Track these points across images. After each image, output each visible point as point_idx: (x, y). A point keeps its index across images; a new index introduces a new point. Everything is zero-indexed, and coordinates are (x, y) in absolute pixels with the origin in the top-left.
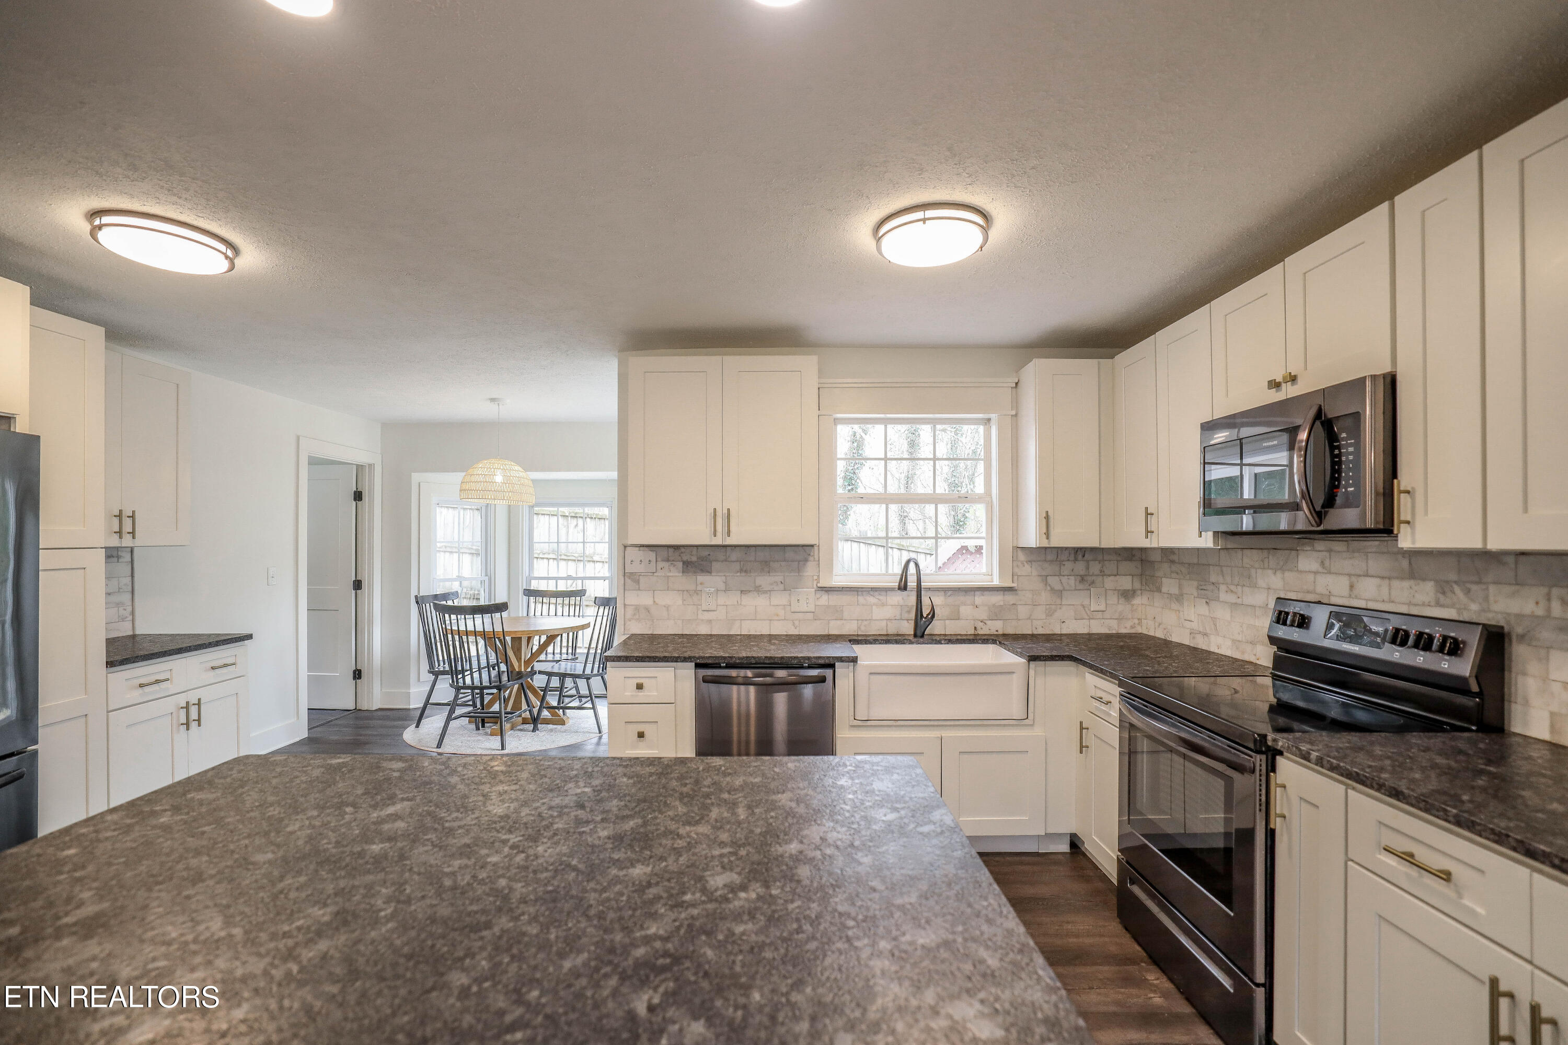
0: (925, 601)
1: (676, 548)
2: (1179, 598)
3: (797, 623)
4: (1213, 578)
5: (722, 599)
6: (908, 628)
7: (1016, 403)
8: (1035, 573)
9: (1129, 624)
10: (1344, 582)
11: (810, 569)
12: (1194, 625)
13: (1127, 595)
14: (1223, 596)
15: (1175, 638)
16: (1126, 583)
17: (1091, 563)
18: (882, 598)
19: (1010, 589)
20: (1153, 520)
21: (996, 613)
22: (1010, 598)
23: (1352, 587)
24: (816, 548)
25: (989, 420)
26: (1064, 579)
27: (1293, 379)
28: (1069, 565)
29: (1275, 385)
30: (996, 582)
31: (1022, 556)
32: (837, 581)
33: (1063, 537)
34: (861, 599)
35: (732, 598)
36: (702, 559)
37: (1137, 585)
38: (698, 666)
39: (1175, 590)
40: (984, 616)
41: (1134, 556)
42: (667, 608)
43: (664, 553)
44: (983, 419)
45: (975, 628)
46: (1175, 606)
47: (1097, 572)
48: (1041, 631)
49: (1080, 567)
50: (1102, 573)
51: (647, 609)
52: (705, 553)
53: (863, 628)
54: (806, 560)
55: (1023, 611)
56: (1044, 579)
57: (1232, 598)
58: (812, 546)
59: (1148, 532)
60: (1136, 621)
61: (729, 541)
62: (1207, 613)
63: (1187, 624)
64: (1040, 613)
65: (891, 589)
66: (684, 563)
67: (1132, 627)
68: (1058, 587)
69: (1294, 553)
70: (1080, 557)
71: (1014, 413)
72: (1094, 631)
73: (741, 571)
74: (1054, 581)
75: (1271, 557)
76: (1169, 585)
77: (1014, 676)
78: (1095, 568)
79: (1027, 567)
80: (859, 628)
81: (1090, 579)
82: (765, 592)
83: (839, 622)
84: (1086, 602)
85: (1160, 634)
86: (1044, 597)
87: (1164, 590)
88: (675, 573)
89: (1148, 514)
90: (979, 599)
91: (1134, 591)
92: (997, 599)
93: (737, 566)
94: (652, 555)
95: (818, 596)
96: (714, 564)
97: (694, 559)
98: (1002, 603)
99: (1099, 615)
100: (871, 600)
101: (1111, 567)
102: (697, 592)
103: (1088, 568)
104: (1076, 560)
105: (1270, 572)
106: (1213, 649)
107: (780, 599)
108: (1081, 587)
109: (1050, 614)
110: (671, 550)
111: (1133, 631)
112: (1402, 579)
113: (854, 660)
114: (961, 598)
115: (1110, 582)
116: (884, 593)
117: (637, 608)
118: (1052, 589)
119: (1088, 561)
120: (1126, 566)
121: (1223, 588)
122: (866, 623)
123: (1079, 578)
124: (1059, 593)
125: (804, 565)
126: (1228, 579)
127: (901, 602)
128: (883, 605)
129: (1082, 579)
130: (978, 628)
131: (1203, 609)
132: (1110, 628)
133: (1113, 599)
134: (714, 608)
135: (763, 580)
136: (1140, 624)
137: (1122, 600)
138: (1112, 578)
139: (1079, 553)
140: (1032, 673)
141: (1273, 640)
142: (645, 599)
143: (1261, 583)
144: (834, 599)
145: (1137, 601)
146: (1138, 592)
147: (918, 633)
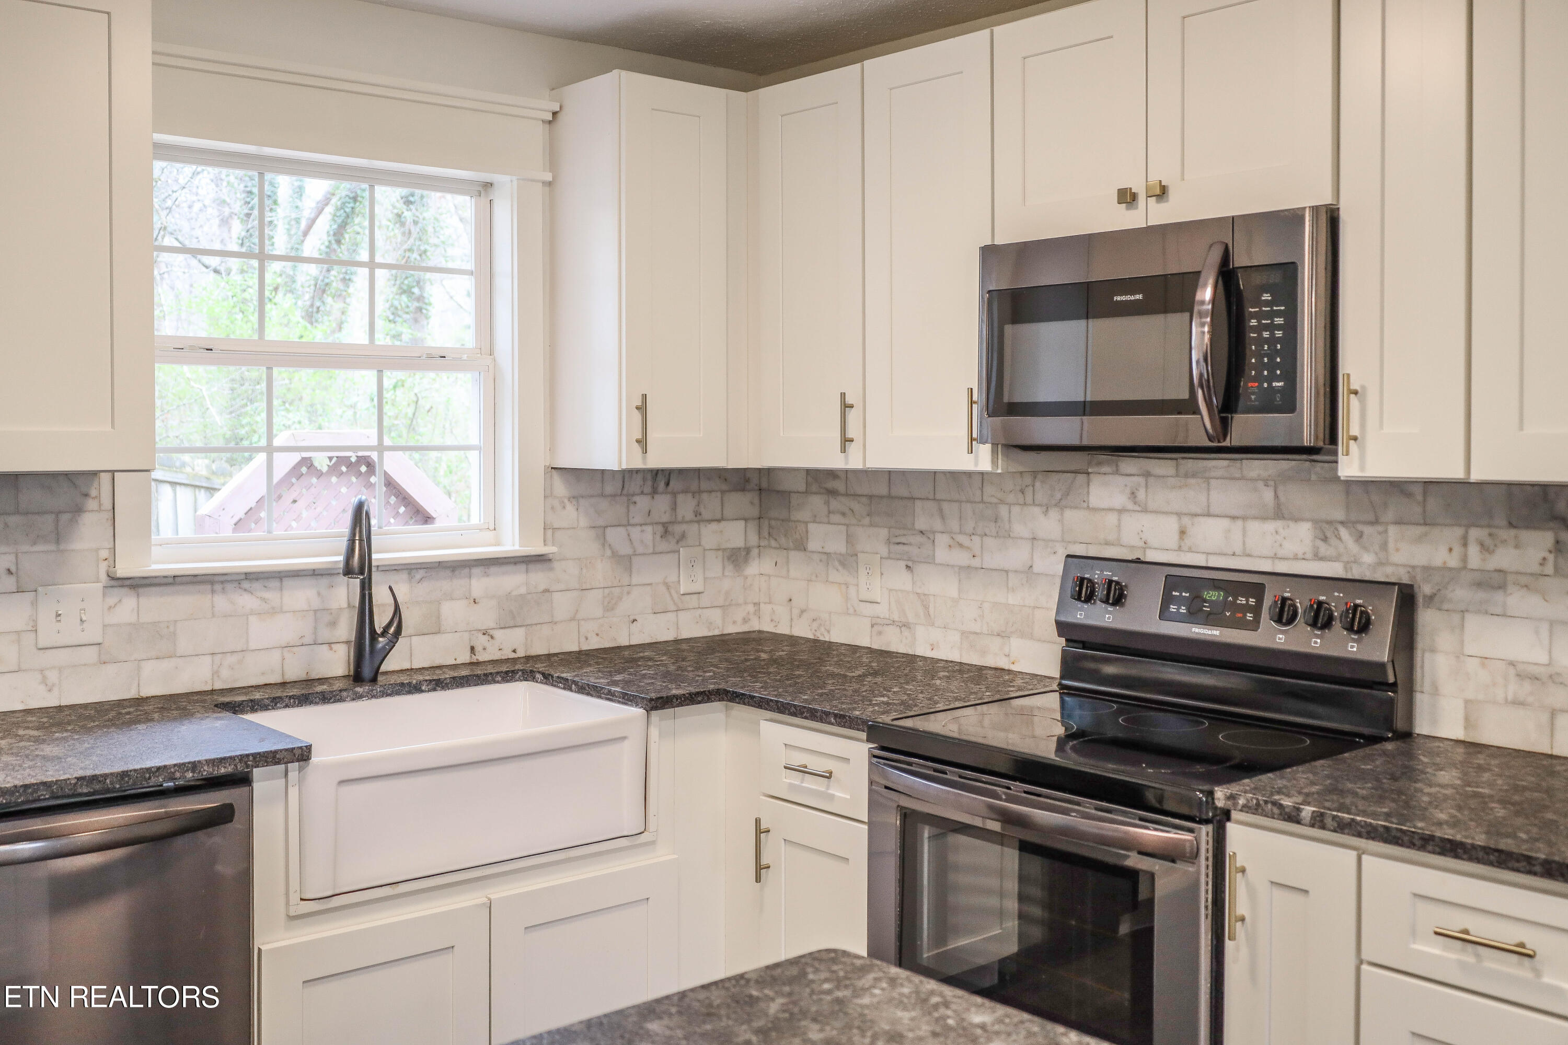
0: (381, 595)
2: (849, 561)
4: (921, 523)
6: (338, 663)
7: (554, 155)
8: (584, 522)
9: (739, 614)
10: (1171, 525)
11: (90, 535)
12: (882, 610)
13: (739, 558)
14: (942, 554)
15: (838, 635)
16: (735, 534)
17: (680, 498)
18: (272, 596)
19: (540, 559)
20: (853, 417)
21: (514, 613)
22: (538, 578)
23: (1183, 533)
24: (105, 479)
25: (488, 186)
26: (635, 532)
27: (1162, 193)
28: (643, 502)
29: (1127, 197)
30: (512, 544)
31: (560, 487)
32: (159, 561)
34: (221, 602)
37: (753, 539)
39: (838, 546)
40: (489, 623)
44: (472, 182)
45: (472, 648)
46: (838, 575)
47: (690, 515)
48: (594, 644)
49: (662, 503)
50: (699, 518)
53: (225, 673)
54: (81, 513)
55: (562, 604)
56: (600, 531)
57: (961, 558)
58: (95, 474)
59: (846, 441)
60: (751, 608)
62: (909, 587)
63: (868, 609)
64: (593, 604)
65: (315, 573)
67: (745, 621)
68: (625, 550)
69: (1081, 478)
70: (662, 485)
71: (548, 177)
72: (685, 634)
74: (616, 536)
75: (1038, 484)
76: (826, 537)
78: (686, 506)
79: (570, 508)
80: (216, 673)
81: (678, 529)
83: (166, 665)
84: (672, 578)
85: (802, 630)
86: (601, 571)
87: (812, 545)
89: (846, 407)
90: (479, 584)
91: (748, 550)
92: (515, 582)
95: (111, 601)
98: (523, 590)
99: (693, 601)
100: (246, 601)
101: (711, 504)
103: (675, 508)
104: (654, 491)
105: (1037, 510)
106: (922, 650)
107: (5, 616)
108: (663, 546)
109: (609, 606)
111: (745, 628)
112: (1264, 518)
113: (302, 753)
114: (445, 584)
115: (711, 535)
116: (275, 583)
118: (615, 556)
119: (674, 494)
120: (741, 502)
121: (942, 540)
122: (230, 659)
123: (660, 529)
124: (625, 562)
125: (75, 523)
126: (954, 525)
127: (316, 603)
128: (275, 611)
129: (666, 531)
130: (478, 649)
131: (900, 579)
132: (710, 626)
133: (715, 565)
136: (758, 613)
137: (730, 568)
138: (714, 526)
139: (660, 479)
140: (654, 732)
141: (1063, 628)
143: (1019, 529)
144: (157, 607)
145: (753, 568)
146: (755, 552)
147: (367, 672)
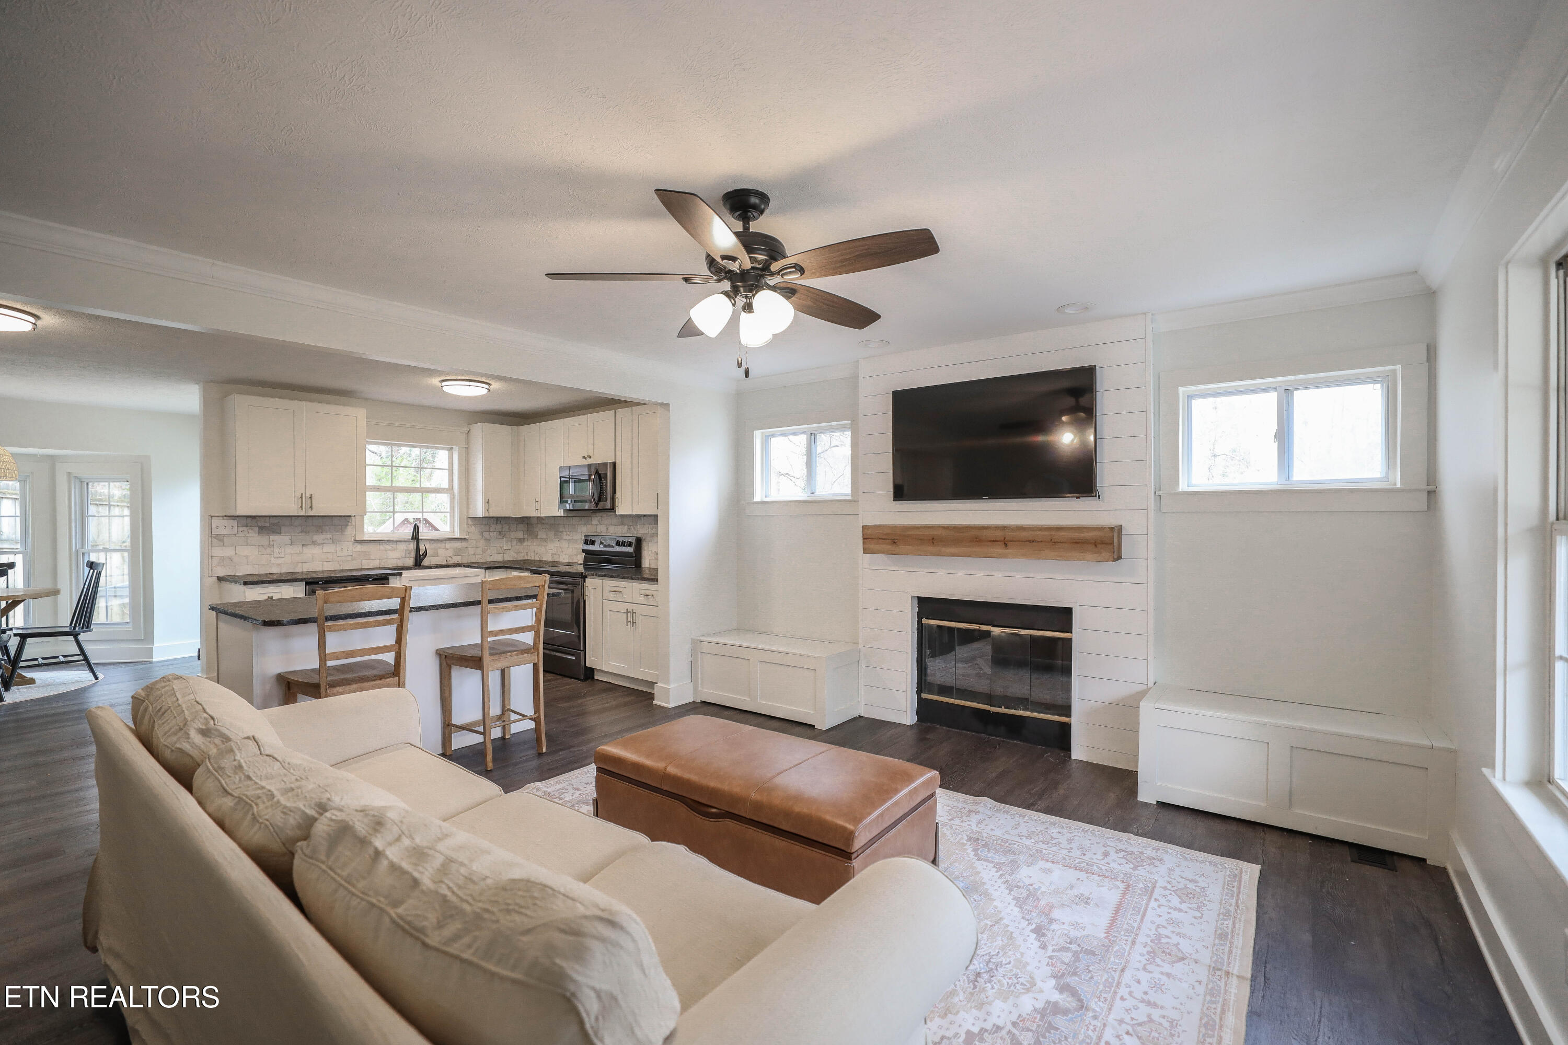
0: (422, 547)
1: (253, 517)
2: (546, 540)
3: (341, 563)
4: (561, 530)
5: (289, 550)
6: (410, 562)
7: (468, 442)
8: (477, 530)
9: (522, 555)
10: (605, 527)
11: (349, 531)
12: (553, 552)
13: (521, 541)
14: (565, 537)
15: (545, 559)
16: (520, 535)
18: (394, 546)
19: (465, 539)
20: (538, 504)
21: (458, 552)
22: (464, 544)
23: (607, 529)
24: (353, 518)
25: (451, 448)
26: (491, 534)
27: (590, 457)
28: (494, 526)
29: (585, 458)
30: (457, 535)
31: (470, 522)
32: (366, 537)
33: (494, 513)
34: (381, 547)
35: (297, 549)
36: (274, 525)
37: (526, 536)
38: (307, 584)
39: (544, 536)
40: (451, 555)
41: (524, 521)
42: (247, 557)
43: (244, 521)
44: (447, 448)
45: (447, 561)
46: (544, 544)
47: (507, 530)
48: (480, 561)
49: (499, 527)
50: (510, 530)
51: (231, 559)
52: (275, 521)
53: (382, 564)
54: (347, 525)
55: (471, 551)
56: (482, 533)
57: (568, 538)
58: (350, 516)
59: (537, 509)
60: (525, 553)
61: (311, 513)
62: (558, 545)
63: (550, 552)
64: (479, 551)
65: (404, 541)
66: (259, 527)
67: (523, 557)
68: (488, 537)
69: (590, 518)
70: (499, 522)
71: (467, 447)
72: (506, 559)
73: (302, 532)
74: (486, 535)
75: (583, 520)
76: (541, 535)
77: (479, 577)
78: (506, 527)
79: (473, 527)
80: (380, 564)
81: (504, 533)
82: (320, 545)
83: (367, 561)
84: (502, 545)
85: (537, 558)
86: (482, 543)
87: (539, 537)
88: (253, 535)
89: (536, 502)
90: (448, 545)
91: (524, 539)
92: (458, 545)
93: (300, 529)
94: (234, 523)
95: (355, 546)
96: (282, 528)
97: (268, 525)
98: (460, 547)
99: (508, 551)
100: (388, 547)
101: (514, 527)
102: (269, 546)
103: (502, 528)
105: (582, 526)
106: (561, 560)
107: (329, 548)
108: (500, 537)
109: (484, 551)
110: (249, 519)
111: (523, 559)
112: (619, 525)
113: (401, 574)
114: (439, 544)
115: (513, 534)
117: (222, 559)
118: (486, 539)
119: (503, 525)
120: (522, 526)
121: (565, 533)
122: (383, 561)
123: (498, 533)
124: (488, 541)
125: (346, 528)
126: (567, 530)
127: (405, 548)
128: (394, 550)
129: (500, 533)
130: (448, 560)
131: (557, 544)
132: (513, 557)
133: (514, 542)
134: (283, 556)
135: (318, 538)
136: (527, 555)
137: (519, 544)
138: (514, 532)
139: (499, 520)
140: (487, 575)
141: (584, 551)
142: (228, 552)
143: (579, 530)
144: (365, 548)
145: (525, 544)
146: (526, 539)
147: (418, 564)
